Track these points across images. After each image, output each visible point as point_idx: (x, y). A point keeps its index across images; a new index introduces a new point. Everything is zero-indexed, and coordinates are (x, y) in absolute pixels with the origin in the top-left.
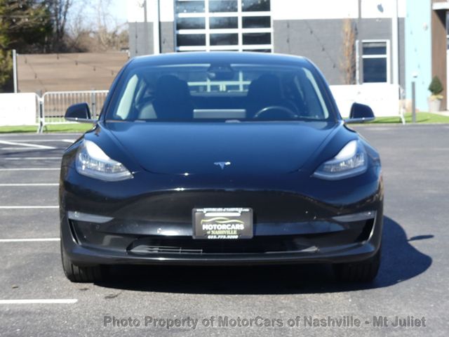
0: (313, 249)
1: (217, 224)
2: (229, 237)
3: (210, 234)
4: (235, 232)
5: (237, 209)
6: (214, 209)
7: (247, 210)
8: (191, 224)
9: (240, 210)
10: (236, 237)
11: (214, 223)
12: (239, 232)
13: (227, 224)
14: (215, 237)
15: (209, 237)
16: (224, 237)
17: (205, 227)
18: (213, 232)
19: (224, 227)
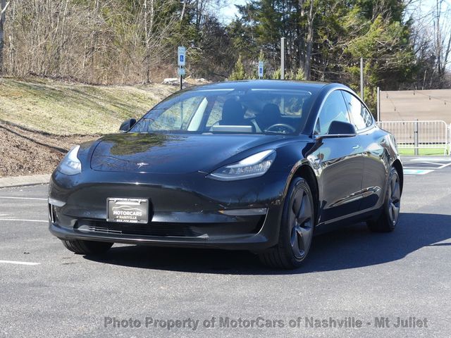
0: (205, 236)
1: (123, 210)
2: (131, 221)
3: (119, 219)
4: (136, 218)
5: (137, 200)
6: (121, 199)
7: (144, 200)
8: (105, 209)
9: (140, 200)
10: (136, 222)
11: (121, 210)
12: (139, 218)
13: (130, 211)
14: (121, 221)
15: (118, 221)
16: (128, 221)
17: (115, 213)
18: (120, 217)
19: (128, 213)
